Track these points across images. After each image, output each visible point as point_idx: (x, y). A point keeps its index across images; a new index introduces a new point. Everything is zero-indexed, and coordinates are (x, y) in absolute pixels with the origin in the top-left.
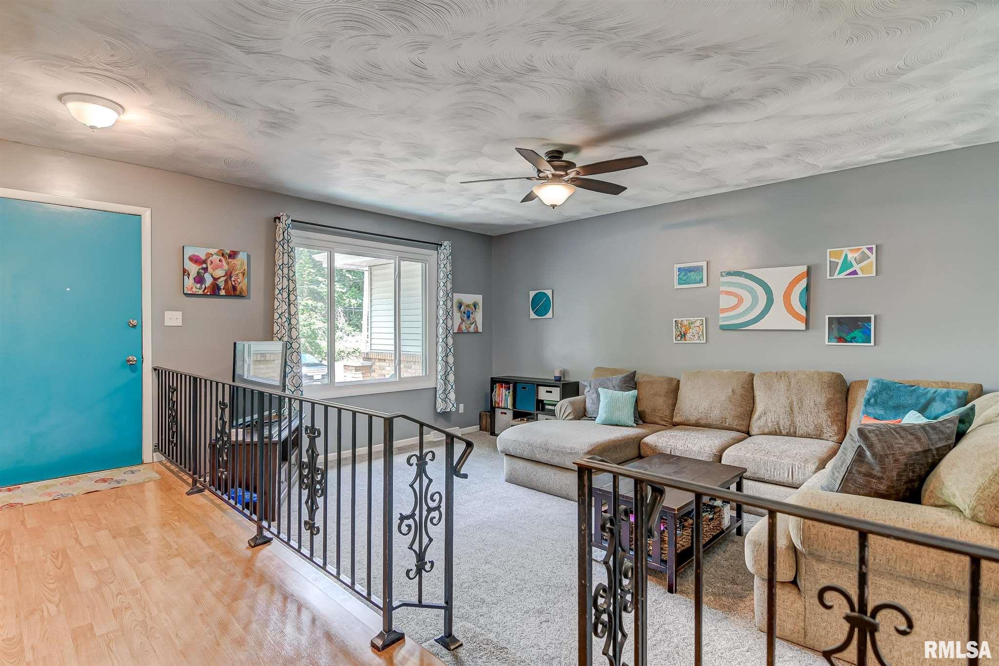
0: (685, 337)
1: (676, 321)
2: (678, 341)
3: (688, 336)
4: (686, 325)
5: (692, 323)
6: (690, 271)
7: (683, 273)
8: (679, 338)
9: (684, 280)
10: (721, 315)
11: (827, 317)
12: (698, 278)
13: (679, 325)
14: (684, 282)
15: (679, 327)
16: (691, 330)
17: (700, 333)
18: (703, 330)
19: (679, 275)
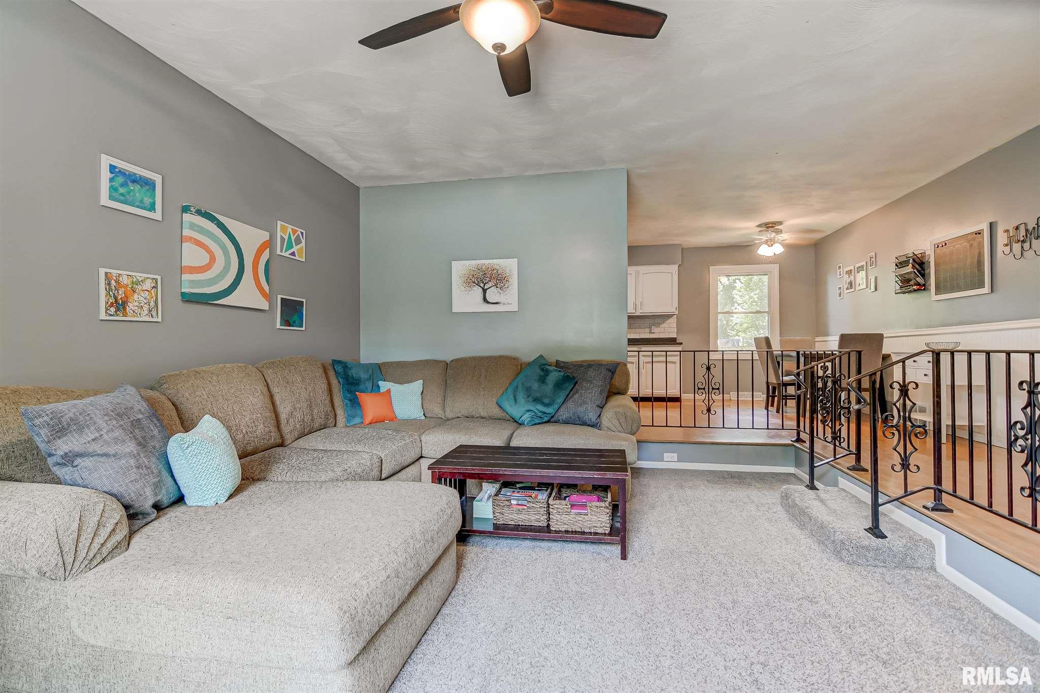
0: (124, 308)
1: (106, 274)
2: (111, 315)
3: (131, 306)
4: (127, 285)
5: (138, 283)
6: (134, 181)
7: (120, 180)
8: (113, 309)
9: (122, 195)
10: (185, 277)
11: (279, 297)
12: (147, 201)
13: (113, 283)
14: (122, 198)
15: (113, 288)
16: (136, 296)
17: (152, 304)
18: (157, 299)
19: (111, 180)
